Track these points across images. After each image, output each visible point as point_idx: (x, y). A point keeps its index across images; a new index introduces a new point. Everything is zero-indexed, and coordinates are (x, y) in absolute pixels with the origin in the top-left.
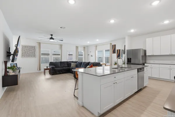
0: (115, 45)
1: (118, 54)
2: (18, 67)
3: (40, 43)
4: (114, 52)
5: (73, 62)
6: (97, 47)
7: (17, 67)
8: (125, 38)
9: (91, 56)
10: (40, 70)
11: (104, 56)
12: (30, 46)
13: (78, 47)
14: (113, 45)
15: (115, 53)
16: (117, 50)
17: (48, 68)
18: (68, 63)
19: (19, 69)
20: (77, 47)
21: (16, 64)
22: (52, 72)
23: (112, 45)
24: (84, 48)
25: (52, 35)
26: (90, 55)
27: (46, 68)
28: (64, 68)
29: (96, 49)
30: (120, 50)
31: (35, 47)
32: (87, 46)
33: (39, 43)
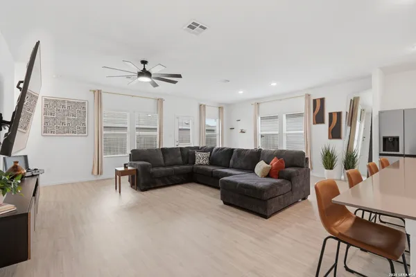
0: (322, 100)
2: (31, 167)
3: (99, 92)
4: (319, 119)
5: (197, 148)
7: (28, 170)
8: (370, 77)
9: (242, 132)
10: (101, 174)
11: (285, 131)
12: (68, 102)
13: (204, 106)
14: (315, 100)
15: (322, 122)
16: (331, 115)
17: (129, 168)
18: (186, 153)
19: (35, 175)
20: (202, 107)
21: (26, 157)
22: (142, 182)
23: (313, 97)
24: (220, 108)
25: (144, 62)
26: (237, 131)
27: (123, 169)
28: (176, 168)
29: (257, 111)
30: (339, 114)
31: (84, 103)
32: (229, 105)
33: (96, 93)
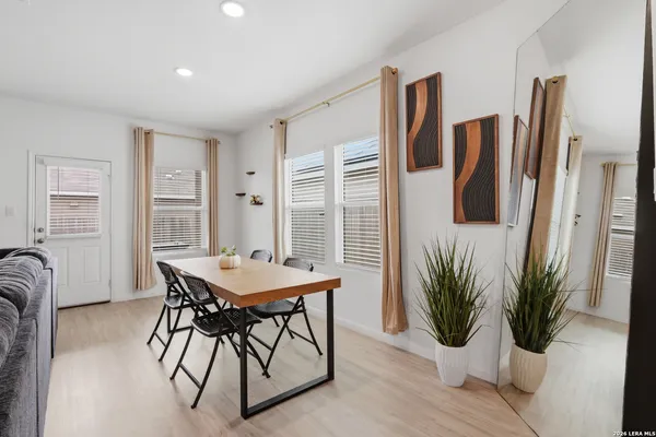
0: (433, 83)
1: (465, 177)
4: (424, 155)
6: (291, 129)
9: (257, 203)
11: (338, 199)
13: (148, 133)
14: (411, 89)
15: (435, 162)
16: (460, 130)
23: (405, 81)
24: (212, 145)
30: (489, 125)
